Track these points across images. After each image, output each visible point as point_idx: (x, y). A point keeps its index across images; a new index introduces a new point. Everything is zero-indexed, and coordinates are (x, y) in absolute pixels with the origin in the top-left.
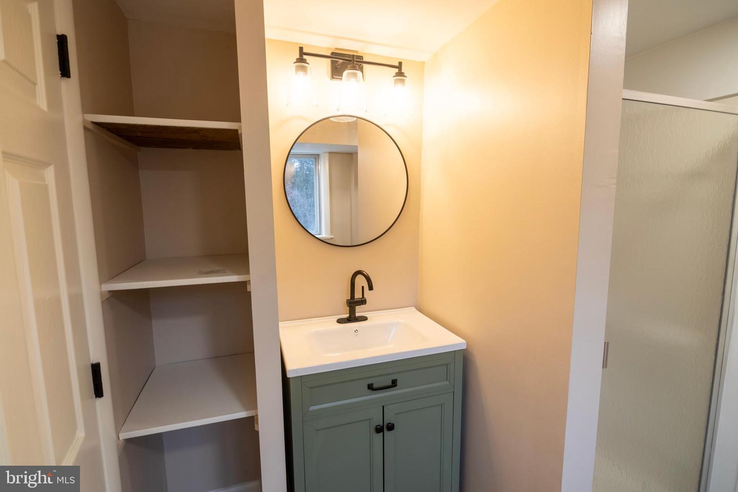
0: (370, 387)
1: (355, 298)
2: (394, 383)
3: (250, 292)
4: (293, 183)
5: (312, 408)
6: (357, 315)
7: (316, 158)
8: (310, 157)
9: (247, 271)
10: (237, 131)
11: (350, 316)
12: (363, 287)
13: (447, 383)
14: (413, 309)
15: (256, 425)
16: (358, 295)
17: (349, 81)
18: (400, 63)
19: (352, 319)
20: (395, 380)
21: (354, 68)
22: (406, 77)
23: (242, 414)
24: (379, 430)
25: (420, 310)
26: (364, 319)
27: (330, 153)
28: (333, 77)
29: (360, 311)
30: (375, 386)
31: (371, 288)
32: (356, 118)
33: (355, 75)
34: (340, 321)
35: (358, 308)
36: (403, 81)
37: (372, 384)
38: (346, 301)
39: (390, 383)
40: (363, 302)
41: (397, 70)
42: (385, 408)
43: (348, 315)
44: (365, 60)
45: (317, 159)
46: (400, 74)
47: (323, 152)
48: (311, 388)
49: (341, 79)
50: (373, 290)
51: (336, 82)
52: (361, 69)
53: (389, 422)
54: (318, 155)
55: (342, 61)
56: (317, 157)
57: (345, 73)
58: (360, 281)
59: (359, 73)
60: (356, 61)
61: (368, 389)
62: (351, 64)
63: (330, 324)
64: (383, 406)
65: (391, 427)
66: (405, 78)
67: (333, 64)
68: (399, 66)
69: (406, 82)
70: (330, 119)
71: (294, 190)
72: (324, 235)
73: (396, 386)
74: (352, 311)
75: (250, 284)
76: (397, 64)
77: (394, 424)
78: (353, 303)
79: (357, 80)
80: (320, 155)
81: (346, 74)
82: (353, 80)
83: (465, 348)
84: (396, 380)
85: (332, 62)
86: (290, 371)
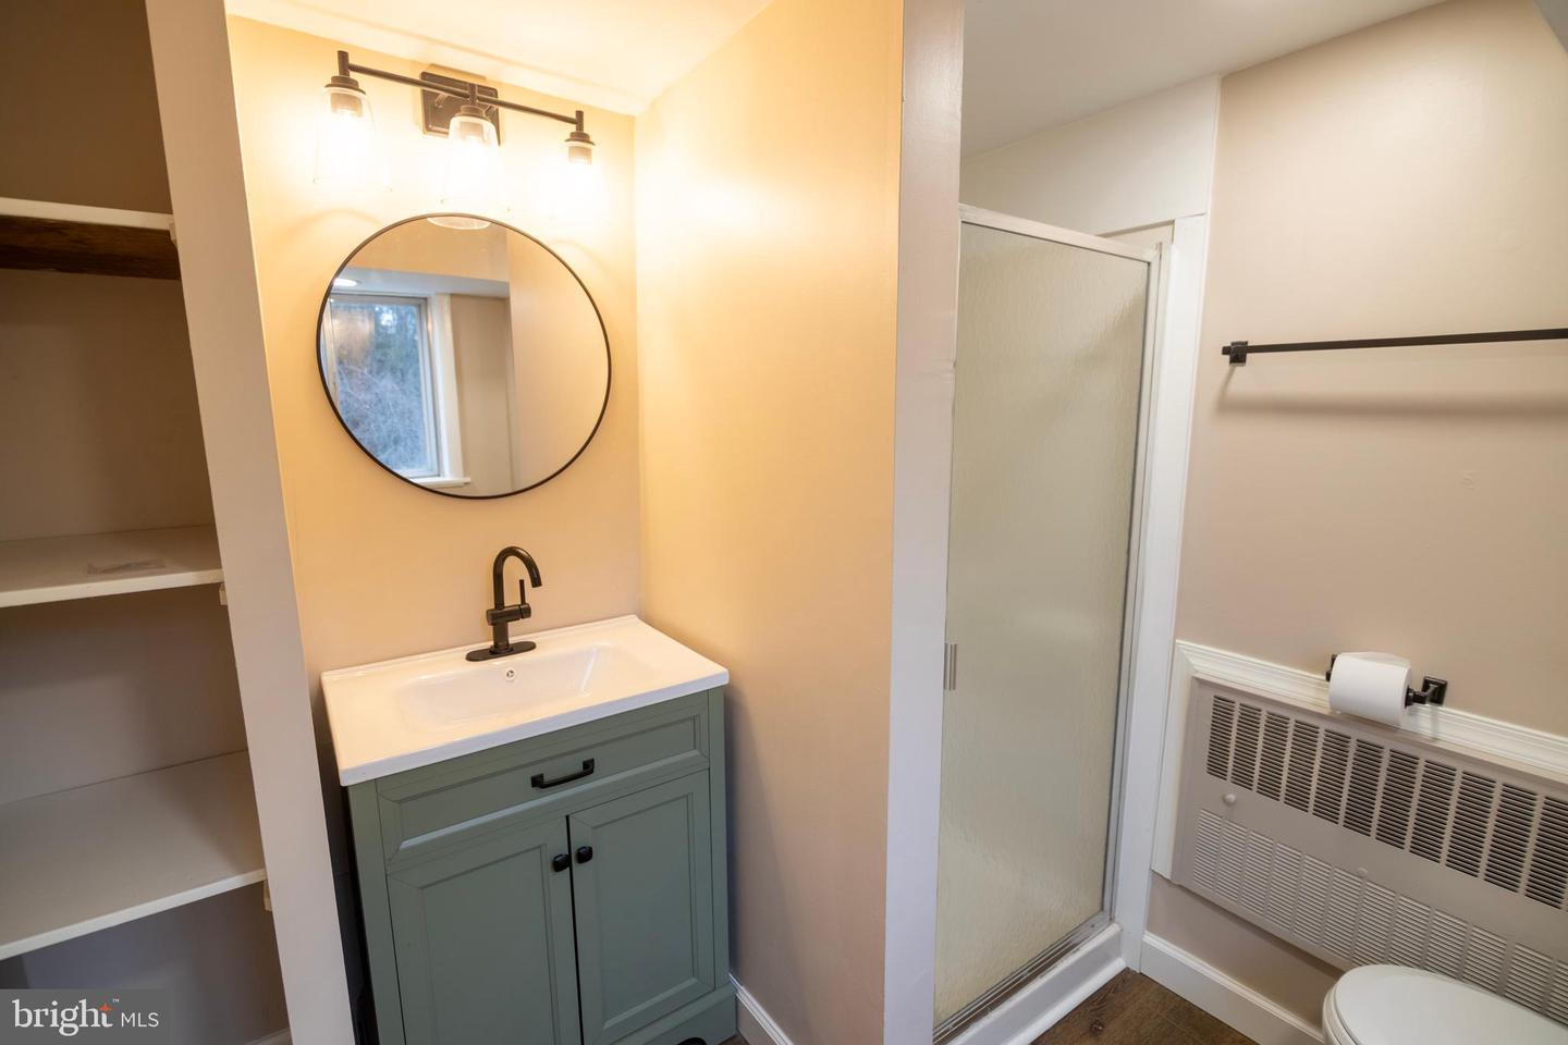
0: (538, 782)
1: (506, 605)
2: (588, 768)
3: (226, 607)
4: (380, 361)
5: (406, 844)
6: (512, 640)
7: (420, 306)
8: (408, 304)
9: (215, 562)
10: (167, 234)
11: (496, 645)
12: (522, 582)
13: (695, 753)
14: (634, 619)
15: (266, 900)
16: (511, 599)
17: (463, 139)
18: (580, 114)
19: (501, 648)
20: (588, 761)
21: (474, 113)
22: (593, 144)
23: (233, 882)
24: (561, 864)
25: (648, 620)
26: (530, 647)
27: (453, 296)
28: (427, 129)
29: (516, 632)
30: (547, 779)
31: (536, 582)
32: (488, 224)
33: (478, 129)
34: (472, 657)
35: (512, 626)
36: (587, 152)
37: (542, 776)
38: (485, 614)
39: (579, 768)
40: (523, 612)
41: (573, 128)
42: (571, 819)
43: (492, 643)
44: (502, 97)
45: (423, 308)
46: (580, 136)
47: (437, 294)
48: (400, 802)
49: (447, 133)
50: (540, 584)
51: (434, 140)
52: (495, 120)
53: (580, 846)
54: (426, 299)
55: (447, 95)
56: (422, 303)
57: (456, 121)
58: (514, 570)
59: (488, 126)
60: (479, 99)
61: (533, 786)
62: (467, 103)
63: (452, 665)
64: (567, 817)
65: (585, 855)
66: (589, 146)
67: (427, 99)
68: (578, 120)
69: (593, 153)
70: (429, 219)
71: (383, 377)
72: (449, 476)
73: (592, 772)
74: (500, 633)
75: (224, 589)
76: (574, 116)
77: (591, 849)
78: (501, 617)
79: (484, 141)
80: (429, 301)
81: (458, 125)
82: (473, 139)
83: (726, 682)
84: (592, 761)
85: (425, 95)
86: (347, 771)
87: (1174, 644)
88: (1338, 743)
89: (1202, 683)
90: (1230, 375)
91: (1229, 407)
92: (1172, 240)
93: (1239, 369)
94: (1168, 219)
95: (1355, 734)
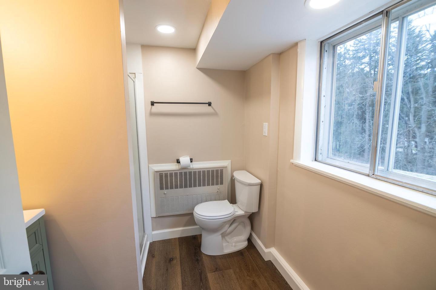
13: (38, 245)
83: (44, 213)
87: (148, 166)
88: (181, 173)
89: (156, 172)
90: (151, 108)
91: (152, 114)
92: (135, 77)
93: (153, 107)
94: (134, 72)
95: (183, 171)
